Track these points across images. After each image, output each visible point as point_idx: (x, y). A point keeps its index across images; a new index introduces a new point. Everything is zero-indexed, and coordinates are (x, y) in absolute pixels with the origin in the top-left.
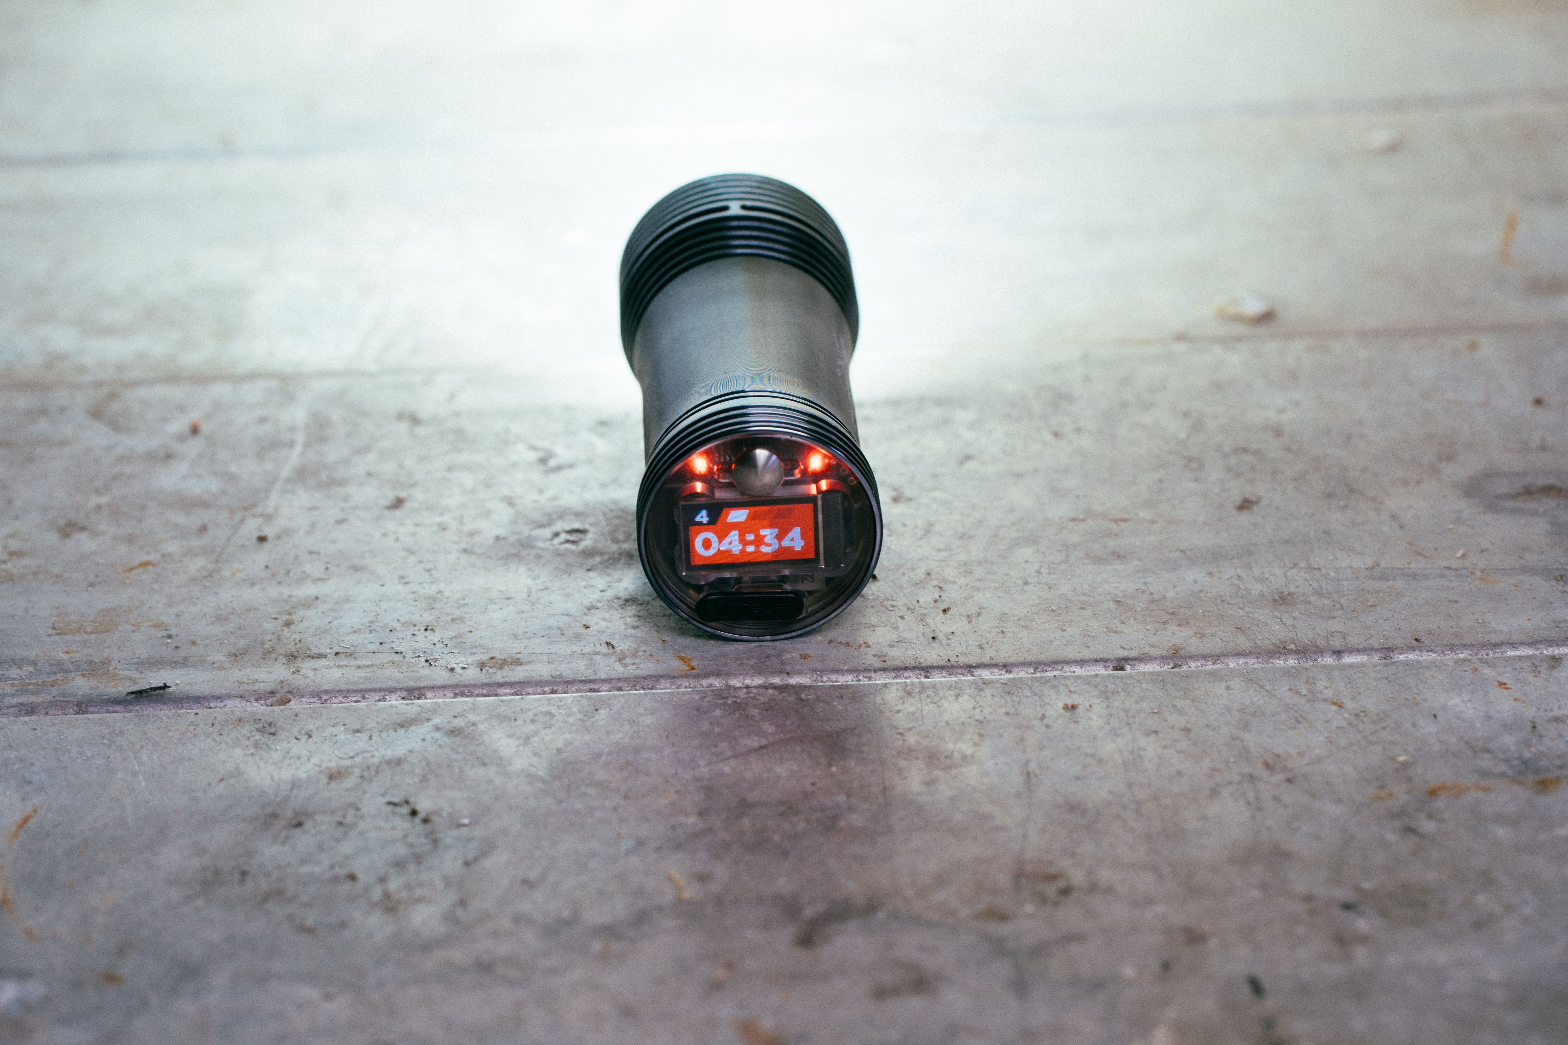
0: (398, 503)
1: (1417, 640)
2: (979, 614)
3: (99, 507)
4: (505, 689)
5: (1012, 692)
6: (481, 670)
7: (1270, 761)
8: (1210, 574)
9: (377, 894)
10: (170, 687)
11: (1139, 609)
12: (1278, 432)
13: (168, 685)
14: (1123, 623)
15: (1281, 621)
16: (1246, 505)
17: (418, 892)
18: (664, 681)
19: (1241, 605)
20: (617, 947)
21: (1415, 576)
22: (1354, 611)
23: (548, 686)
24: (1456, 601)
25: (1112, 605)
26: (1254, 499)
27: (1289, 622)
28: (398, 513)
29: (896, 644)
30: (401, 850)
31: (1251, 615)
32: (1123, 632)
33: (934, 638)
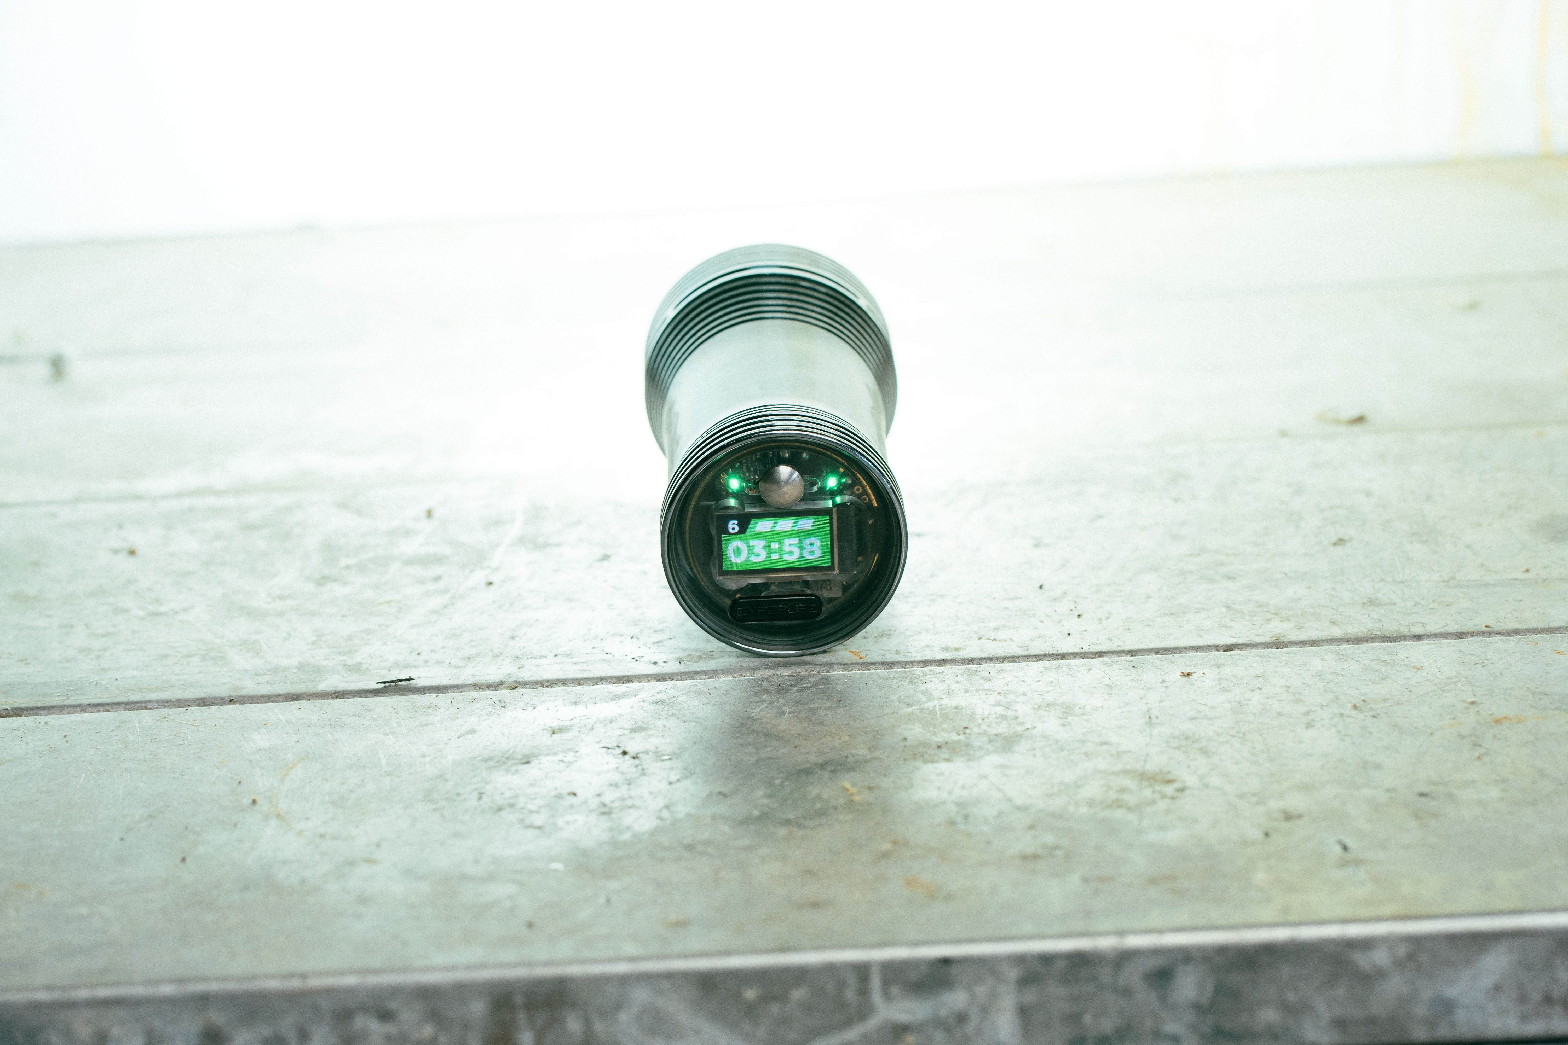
0: (606, 557)
1: (1486, 626)
2: (1108, 617)
3: (348, 567)
4: (701, 675)
5: (1136, 666)
6: (680, 663)
7: (1358, 705)
8: (1309, 588)
9: (594, 803)
10: (413, 679)
11: (1246, 612)
12: (1368, 494)
13: (412, 677)
14: (1232, 621)
16: (1340, 542)
17: (629, 802)
18: (837, 667)
19: (1334, 607)
20: (799, 833)
21: (1487, 585)
22: (1432, 609)
23: (737, 673)
24: (1521, 601)
25: (1224, 610)
26: (1347, 538)
27: (1376, 616)
28: (605, 564)
29: (1037, 639)
30: (616, 777)
31: (1343, 614)
32: (1232, 627)
33: (1069, 634)
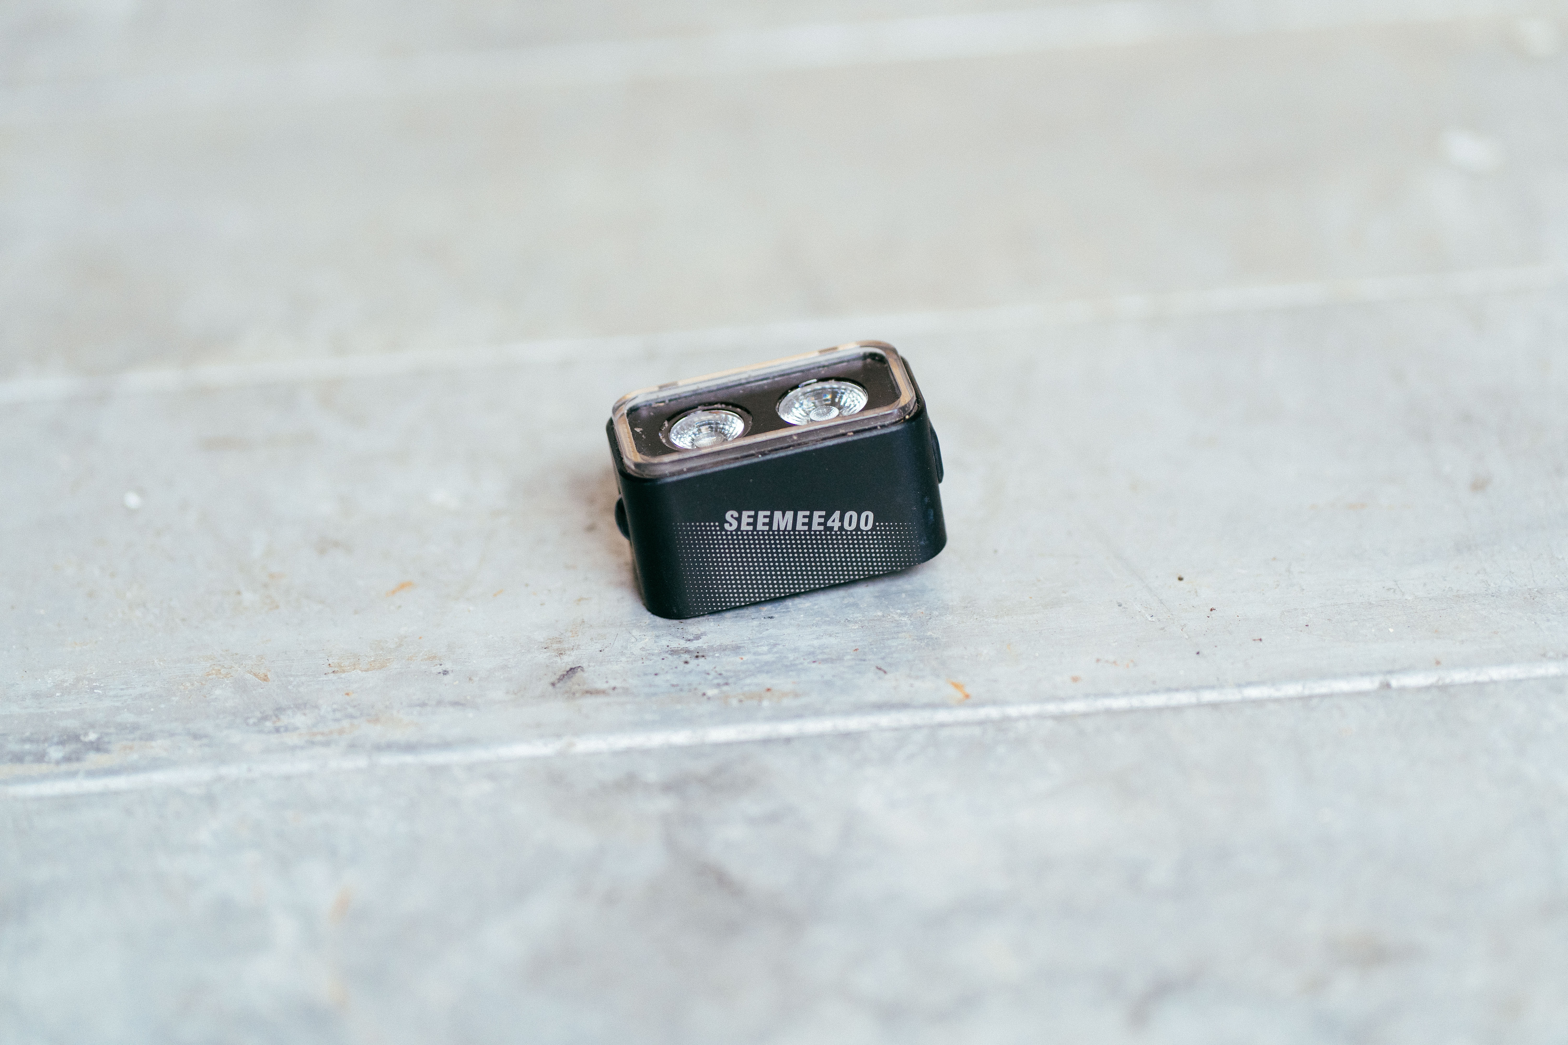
15: (1535, 623)
